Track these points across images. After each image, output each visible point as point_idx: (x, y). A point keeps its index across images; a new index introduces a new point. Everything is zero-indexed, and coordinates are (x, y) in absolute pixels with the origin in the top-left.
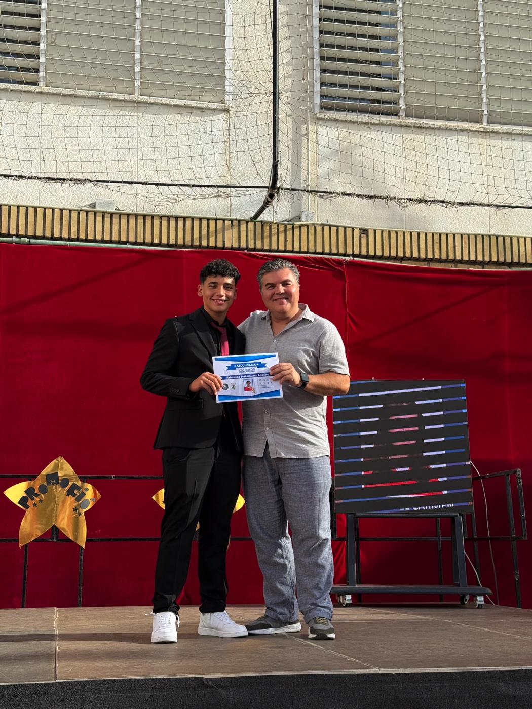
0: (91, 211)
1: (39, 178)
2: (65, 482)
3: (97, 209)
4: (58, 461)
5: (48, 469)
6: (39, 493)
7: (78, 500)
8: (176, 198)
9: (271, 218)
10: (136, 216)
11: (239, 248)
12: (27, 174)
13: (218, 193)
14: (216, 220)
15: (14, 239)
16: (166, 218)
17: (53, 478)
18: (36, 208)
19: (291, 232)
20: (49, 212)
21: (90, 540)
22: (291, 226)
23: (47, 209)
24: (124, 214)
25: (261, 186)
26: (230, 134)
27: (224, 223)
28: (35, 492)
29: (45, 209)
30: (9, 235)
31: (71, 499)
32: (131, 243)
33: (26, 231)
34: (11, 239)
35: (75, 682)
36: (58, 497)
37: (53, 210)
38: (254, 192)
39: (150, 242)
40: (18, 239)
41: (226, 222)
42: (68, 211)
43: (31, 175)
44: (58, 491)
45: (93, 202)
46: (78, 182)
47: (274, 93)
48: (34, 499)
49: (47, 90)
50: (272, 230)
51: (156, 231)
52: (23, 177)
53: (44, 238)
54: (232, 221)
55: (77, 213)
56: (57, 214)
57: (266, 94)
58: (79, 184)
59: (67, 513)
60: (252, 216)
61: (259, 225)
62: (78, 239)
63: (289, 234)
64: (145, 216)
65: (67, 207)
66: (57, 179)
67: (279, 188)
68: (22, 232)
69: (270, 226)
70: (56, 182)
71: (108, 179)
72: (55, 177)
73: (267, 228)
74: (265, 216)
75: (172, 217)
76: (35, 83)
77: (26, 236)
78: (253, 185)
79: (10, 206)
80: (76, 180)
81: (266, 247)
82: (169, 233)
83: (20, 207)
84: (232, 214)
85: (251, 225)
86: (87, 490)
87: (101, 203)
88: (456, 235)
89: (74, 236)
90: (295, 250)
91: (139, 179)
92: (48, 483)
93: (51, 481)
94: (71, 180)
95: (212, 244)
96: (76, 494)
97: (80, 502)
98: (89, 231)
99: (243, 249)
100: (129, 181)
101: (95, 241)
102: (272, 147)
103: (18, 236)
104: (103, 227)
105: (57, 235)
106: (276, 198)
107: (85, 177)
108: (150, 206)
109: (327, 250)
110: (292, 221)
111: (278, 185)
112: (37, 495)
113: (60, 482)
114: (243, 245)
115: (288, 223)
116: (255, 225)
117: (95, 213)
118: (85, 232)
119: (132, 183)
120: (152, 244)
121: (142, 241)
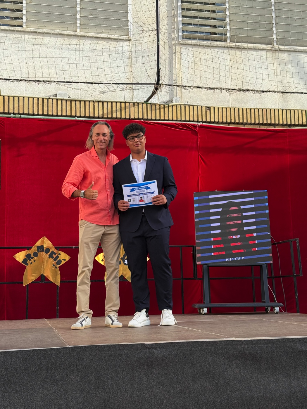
0: (55, 98)
1: (26, 80)
2: (47, 251)
3: (58, 97)
4: (43, 238)
5: (38, 243)
6: (33, 256)
7: (55, 260)
8: (103, 91)
9: (155, 101)
10: (80, 101)
11: (138, 119)
12: (19, 78)
13: (126, 88)
14: (125, 103)
15: (12, 115)
16: (97, 102)
17: (41, 248)
18: (24, 98)
19: (167, 108)
20: (31, 100)
21: (62, 282)
22: (167, 105)
23: (30, 98)
24: (73, 100)
25: (150, 83)
26: (132, 53)
27: (130, 104)
28: (31, 256)
29: (29, 98)
30: (9, 113)
31: (51, 259)
32: (78, 117)
33: (19, 111)
34: (10, 115)
35: (79, 346)
36: (44, 259)
37: (33, 98)
38: (146, 87)
39: (89, 116)
40: (14, 116)
41: (131, 104)
42: (42, 99)
43: (21, 78)
44: (44, 255)
45: (55, 93)
46: (48, 82)
47: (157, 30)
48: (30, 260)
49: (28, 30)
50: (157, 108)
51: (92, 110)
52: (17, 80)
53: (28, 114)
54: (134, 103)
55: (47, 100)
56: (36, 101)
57: (153, 30)
58: (48, 83)
59: (49, 268)
60: (145, 100)
61: (149, 106)
62: (48, 115)
63: (166, 109)
64: (85, 101)
65: (41, 97)
66: (36, 81)
67: (161, 84)
68: (16, 111)
69: (156, 106)
70: (35, 83)
71: (64, 81)
72: (35, 79)
73: (153, 107)
74: (152, 101)
75: (100, 101)
76: (22, 26)
77: (19, 114)
78: (146, 83)
79: (9, 97)
80: (47, 81)
81: (154, 118)
82: (99, 111)
83: (15, 97)
84: (134, 99)
85: (145, 105)
86: (60, 254)
87: (60, 94)
88: (260, 109)
89: (45, 113)
90: (170, 119)
91: (81, 80)
92: (38, 251)
93: (40, 250)
94: (44, 81)
95: (123, 117)
96: (54, 257)
97: (56, 261)
98: (54, 110)
99: (141, 119)
100: (76, 81)
101: (57, 116)
102: (157, 61)
103: (14, 114)
104: (62, 108)
105: (36, 113)
106: (159, 90)
107: (52, 80)
108: (87, 95)
109: (188, 119)
110: (168, 103)
111: (160, 82)
112: (32, 258)
113: (45, 250)
114: (141, 117)
115: (165, 104)
116: (147, 105)
117: (57, 100)
118: (51, 111)
119: (78, 83)
120: (89, 117)
121: (84, 115)
